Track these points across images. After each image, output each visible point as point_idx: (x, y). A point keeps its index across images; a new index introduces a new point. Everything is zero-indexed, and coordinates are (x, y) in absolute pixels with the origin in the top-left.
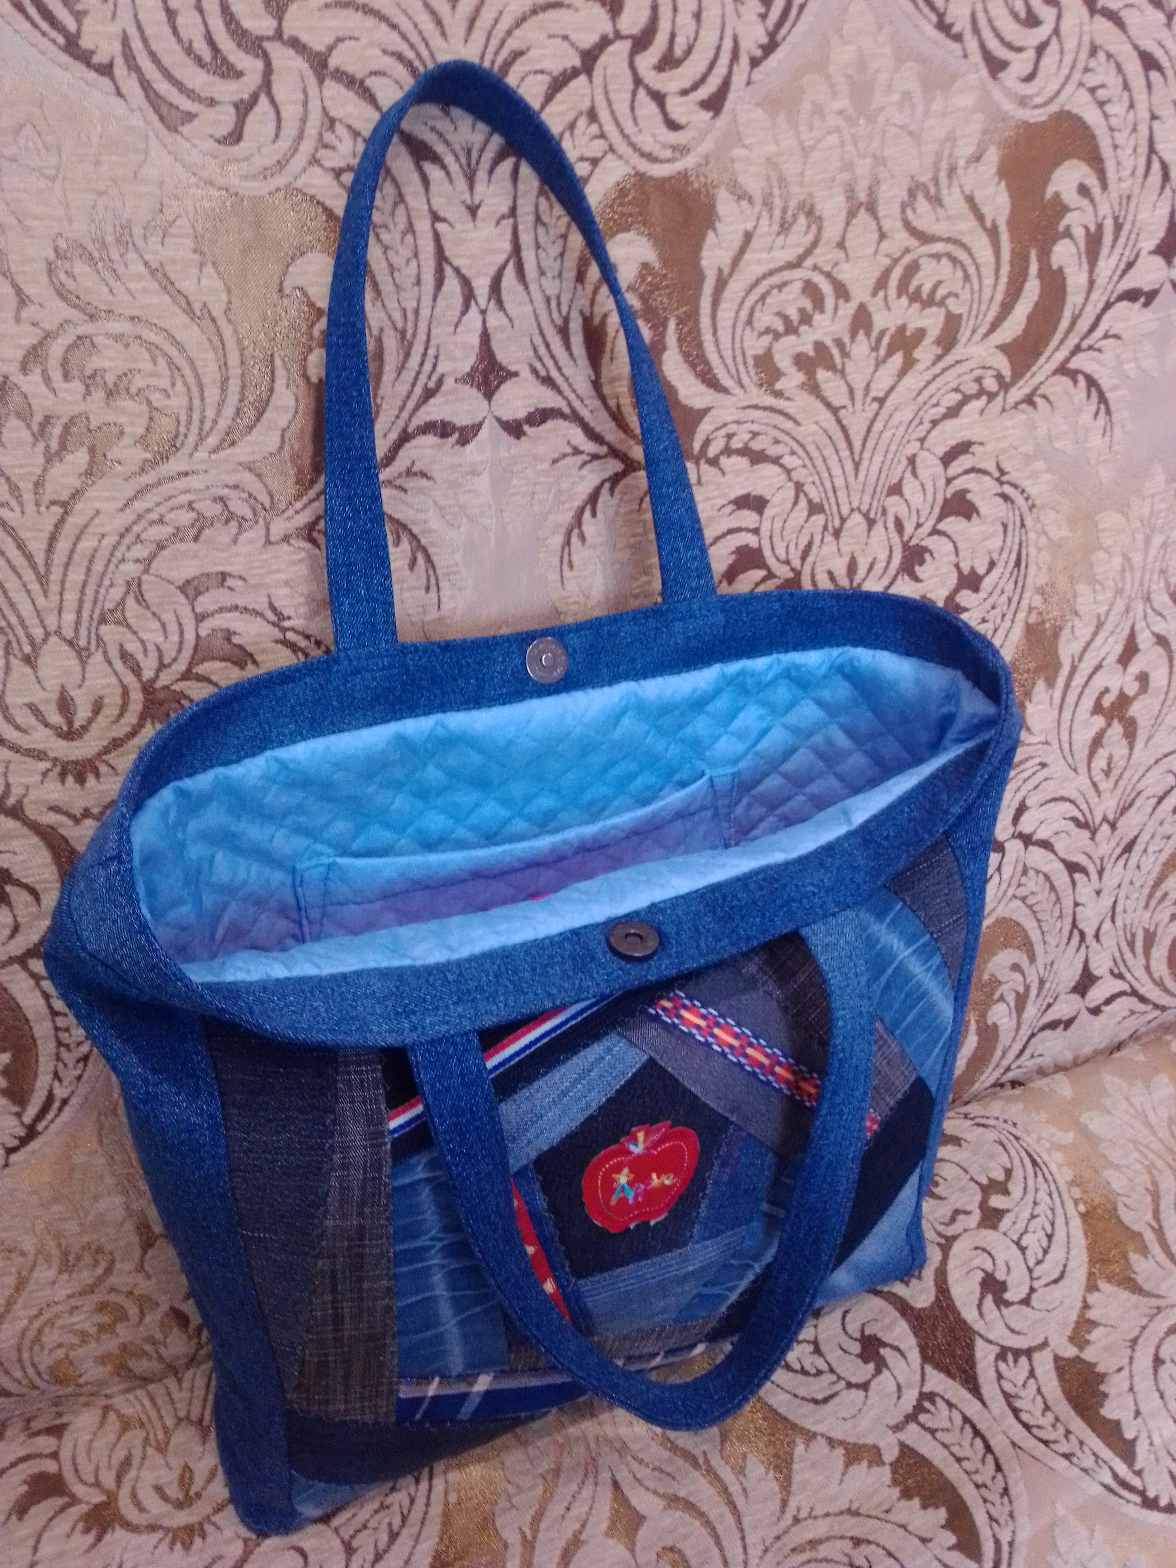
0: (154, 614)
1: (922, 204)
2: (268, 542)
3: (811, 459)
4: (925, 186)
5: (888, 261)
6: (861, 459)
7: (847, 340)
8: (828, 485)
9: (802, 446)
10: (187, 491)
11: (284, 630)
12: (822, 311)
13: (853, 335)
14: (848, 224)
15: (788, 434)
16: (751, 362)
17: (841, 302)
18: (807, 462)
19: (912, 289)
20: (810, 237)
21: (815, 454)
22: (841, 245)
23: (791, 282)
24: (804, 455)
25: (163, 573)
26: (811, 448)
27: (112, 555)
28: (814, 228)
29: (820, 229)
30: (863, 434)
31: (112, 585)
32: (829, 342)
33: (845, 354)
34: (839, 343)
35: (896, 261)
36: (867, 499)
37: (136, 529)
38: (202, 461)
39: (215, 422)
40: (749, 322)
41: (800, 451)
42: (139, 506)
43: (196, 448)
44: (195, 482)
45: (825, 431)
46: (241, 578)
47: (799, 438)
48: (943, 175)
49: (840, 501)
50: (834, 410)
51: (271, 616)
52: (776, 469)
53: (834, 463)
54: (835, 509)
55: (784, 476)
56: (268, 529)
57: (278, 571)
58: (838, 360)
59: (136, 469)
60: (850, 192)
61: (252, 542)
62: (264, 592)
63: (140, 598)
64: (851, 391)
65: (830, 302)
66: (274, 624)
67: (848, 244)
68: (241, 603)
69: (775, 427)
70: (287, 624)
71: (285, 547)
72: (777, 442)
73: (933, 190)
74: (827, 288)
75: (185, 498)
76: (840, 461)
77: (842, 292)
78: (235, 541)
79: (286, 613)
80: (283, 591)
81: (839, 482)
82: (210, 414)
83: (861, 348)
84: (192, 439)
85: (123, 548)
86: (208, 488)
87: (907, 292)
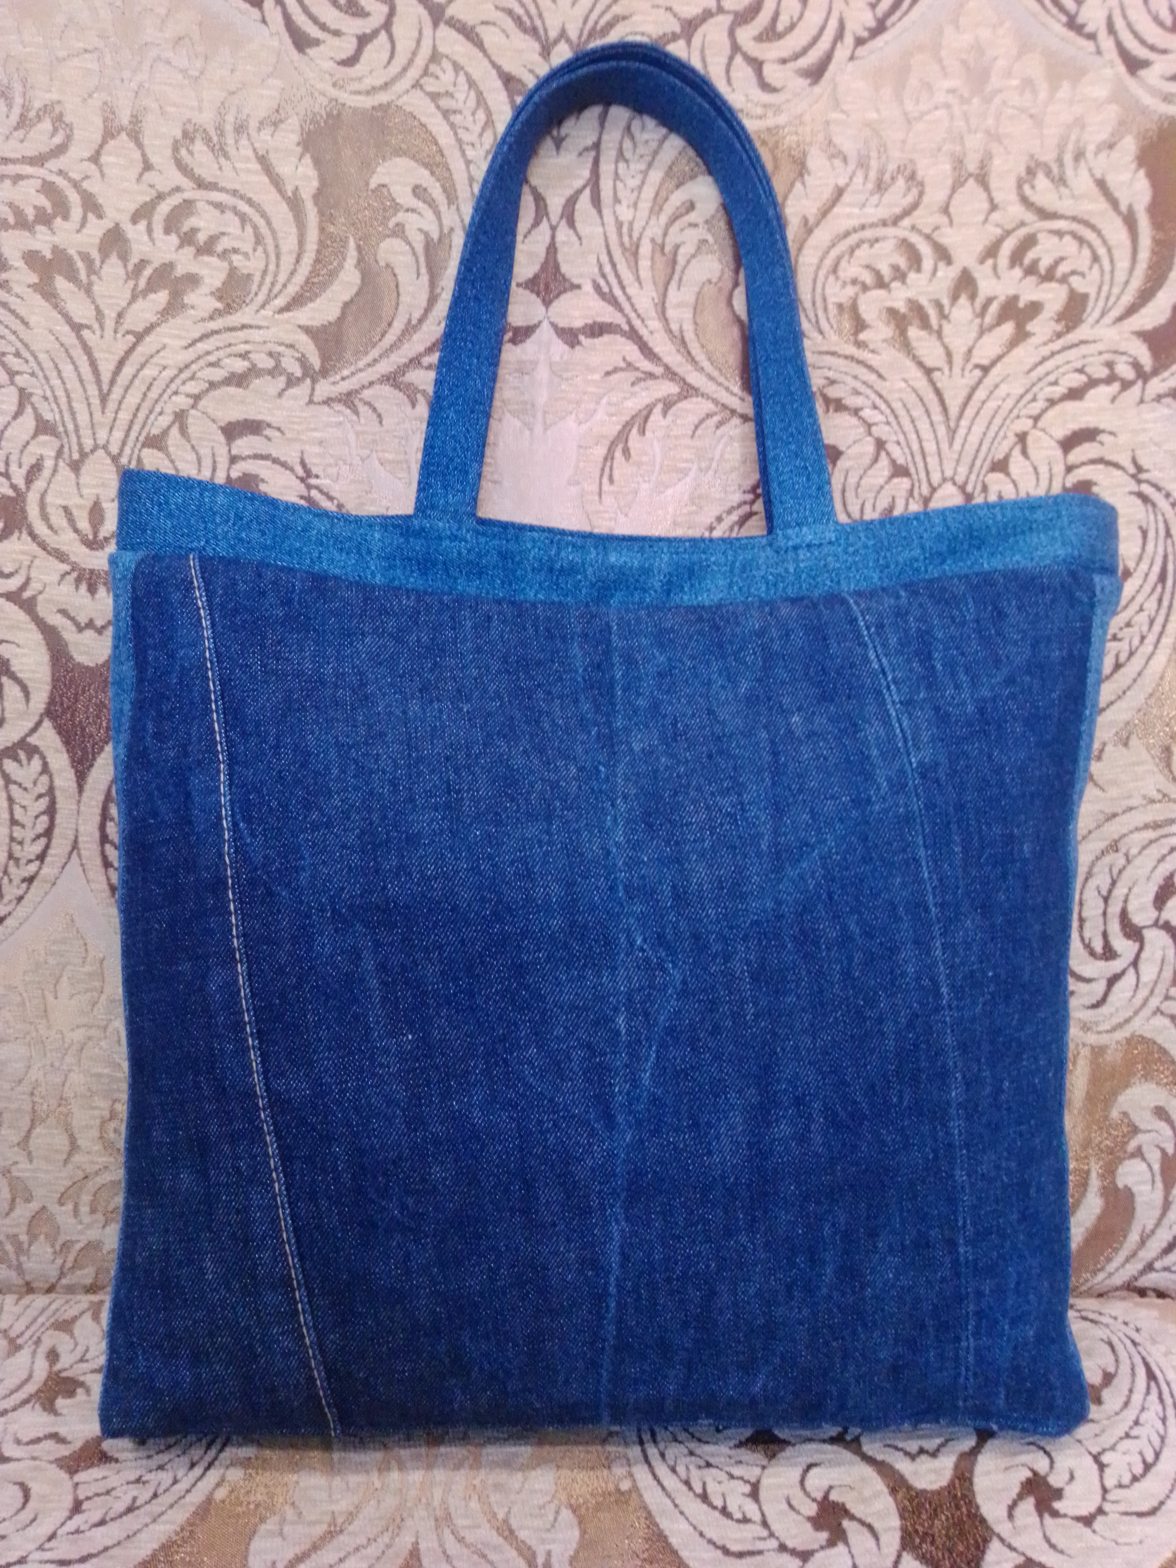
0: (193, 447)
1: (1042, 181)
2: (311, 402)
3: (896, 417)
4: (1046, 165)
5: (999, 231)
6: (957, 426)
7: (946, 301)
8: (915, 447)
9: (886, 402)
10: (246, 342)
11: (309, 487)
12: (919, 270)
13: (955, 298)
14: (954, 190)
15: (871, 387)
16: (833, 310)
17: (941, 265)
18: (891, 419)
19: (1027, 261)
20: (910, 199)
21: (902, 413)
22: (945, 210)
23: (884, 238)
24: (888, 411)
25: (210, 411)
26: (897, 406)
27: (168, 386)
28: (915, 192)
29: (921, 194)
30: (960, 400)
31: (161, 414)
32: (924, 302)
33: (943, 316)
34: (939, 305)
35: (1008, 233)
36: (963, 470)
37: (194, 367)
38: (265, 318)
39: (285, 286)
40: (835, 270)
41: (883, 407)
42: (201, 347)
43: (263, 306)
44: (256, 335)
45: (915, 390)
46: (279, 429)
47: (884, 393)
48: (1068, 158)
49: (930, 467)
50: (928, 371)
51: (300, 471)
52: (854, 421)
53: (924, 426)
54: (923, 475)
55: (862, 430)
56: (313, 389)
57: (315, 430)
58: (934, 320)
59: (206, 315)
60: (959, 163)
61: (295, 398)
62: (298, 447)
63: (183, 431)
64: (949, 355)
65: (928, 264)
66: (302, 480)
67: (952, 210)
68: (274, 455)
69: (855, 377)
70: (313, 481)
71: (326, 409)
72: (857, 393)
73: (1055, 170)
74: (925, 249)
75: (243, 348)
76: (932, 424)
77: (943, 255)
78: (280, 395)
79: (315, 470)
80: (317, 449)
81: (930, 447)
82: (282, 278)
83: (962, 312)
84: (261, 297)
85: (178, 381)
86: (265, 342)
87: (1021, 264)
